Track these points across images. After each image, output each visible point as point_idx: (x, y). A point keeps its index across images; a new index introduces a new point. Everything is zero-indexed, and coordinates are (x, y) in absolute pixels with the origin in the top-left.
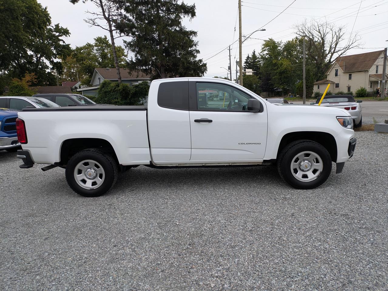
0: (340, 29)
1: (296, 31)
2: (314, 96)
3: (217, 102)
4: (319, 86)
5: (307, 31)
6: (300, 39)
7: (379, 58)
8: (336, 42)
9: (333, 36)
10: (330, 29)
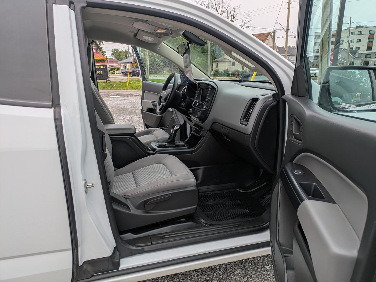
0: (235, 10)
2: (214, 73)
3: (120, 75)
4: (217, 64)
7: (267, 39)
9: (228, 16)
10: (226, 8)
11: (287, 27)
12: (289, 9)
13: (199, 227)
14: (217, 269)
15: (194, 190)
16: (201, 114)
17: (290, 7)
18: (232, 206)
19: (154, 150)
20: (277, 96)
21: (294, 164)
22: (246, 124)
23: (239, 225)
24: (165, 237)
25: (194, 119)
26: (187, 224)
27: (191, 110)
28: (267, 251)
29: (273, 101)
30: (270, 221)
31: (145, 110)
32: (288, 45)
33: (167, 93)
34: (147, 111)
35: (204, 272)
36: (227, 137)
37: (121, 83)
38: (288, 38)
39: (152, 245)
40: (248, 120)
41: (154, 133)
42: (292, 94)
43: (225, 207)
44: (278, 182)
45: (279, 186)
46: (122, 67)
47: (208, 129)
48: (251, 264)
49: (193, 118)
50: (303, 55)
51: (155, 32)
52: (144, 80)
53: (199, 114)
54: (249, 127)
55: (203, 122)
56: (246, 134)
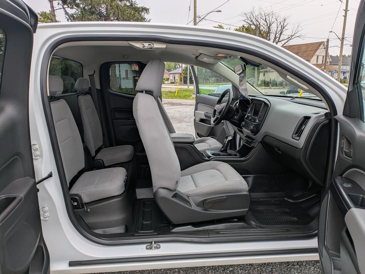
0: (285, 20)
1: (244, 18)
2: (260, 83)
3: (168, 85)
4: (264, 73)
5: (255, 19)
6: (246, 27)
7: (319, 48)
8: (280, 32)
9: (278, 26)
10: (275, 19)
11: (342, 35)
12: (345, 16)
13: (250, 228)
14: (263, 271)
15: (247, 195)
16: (253, 127)
17: (347, 15)
18: (281, 213)
19: (209, 157)
20: (329, 115)
21: (343, 178)
22: (298, 139)
23: (288, 231)
24: (220, 232)
25: (246, 131)
26: (239, 225)
27: (243, 123)
28: (315, 257)
29: (325, 120)
30: (318, 229)
31: (198, 121)
32: (343, 54)
33: (222, 107)
34: (200, 122)
35: (250, 272)
36: (279, 150)
37: (170, 92)
38: (344, 46)
39: (209, 237)
40: (300, 136)
41: (207, 141)
42: (344, 114)
43: (274, 213)
44: (327, 193)
45: (329, 197)
46: (171, 78)
47: (260, 140)
48: (297, 270)
49: (244, 130)
50: (356, 82)
51: (216, 56)
52: (198, 94)
53: (252, 127)
54: (301, 142)
55: (255, 135)
56: (298, 148)
